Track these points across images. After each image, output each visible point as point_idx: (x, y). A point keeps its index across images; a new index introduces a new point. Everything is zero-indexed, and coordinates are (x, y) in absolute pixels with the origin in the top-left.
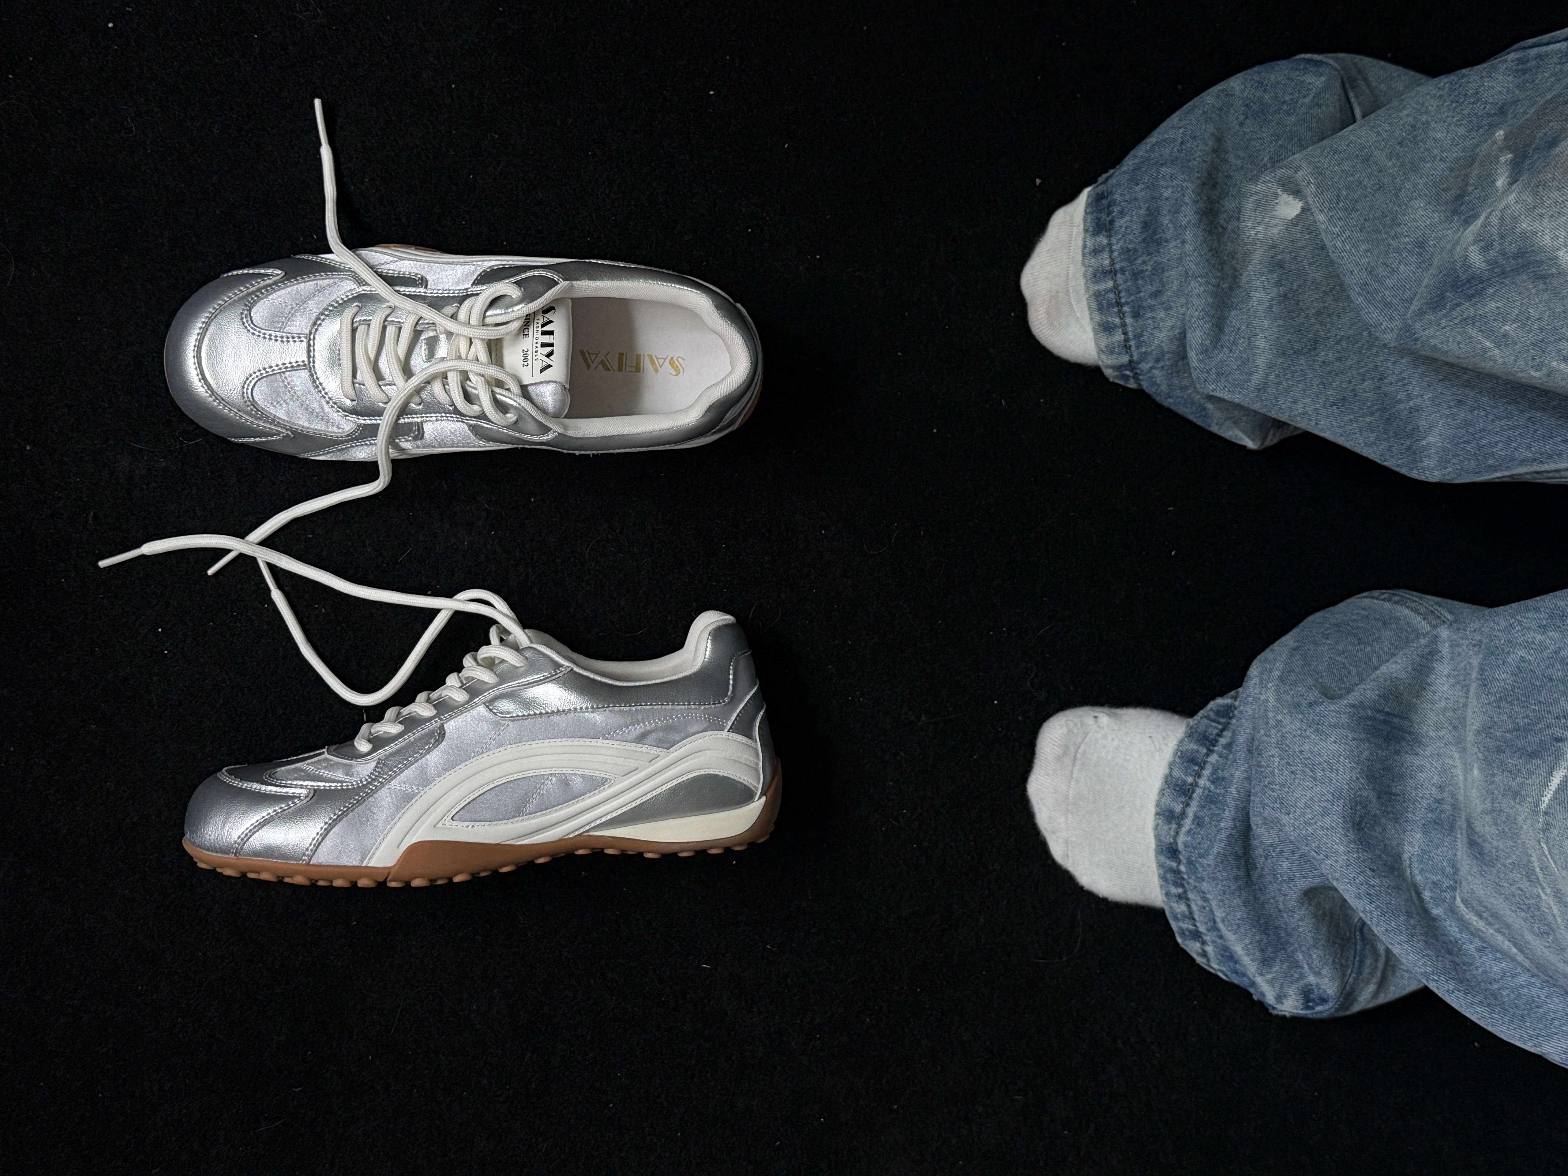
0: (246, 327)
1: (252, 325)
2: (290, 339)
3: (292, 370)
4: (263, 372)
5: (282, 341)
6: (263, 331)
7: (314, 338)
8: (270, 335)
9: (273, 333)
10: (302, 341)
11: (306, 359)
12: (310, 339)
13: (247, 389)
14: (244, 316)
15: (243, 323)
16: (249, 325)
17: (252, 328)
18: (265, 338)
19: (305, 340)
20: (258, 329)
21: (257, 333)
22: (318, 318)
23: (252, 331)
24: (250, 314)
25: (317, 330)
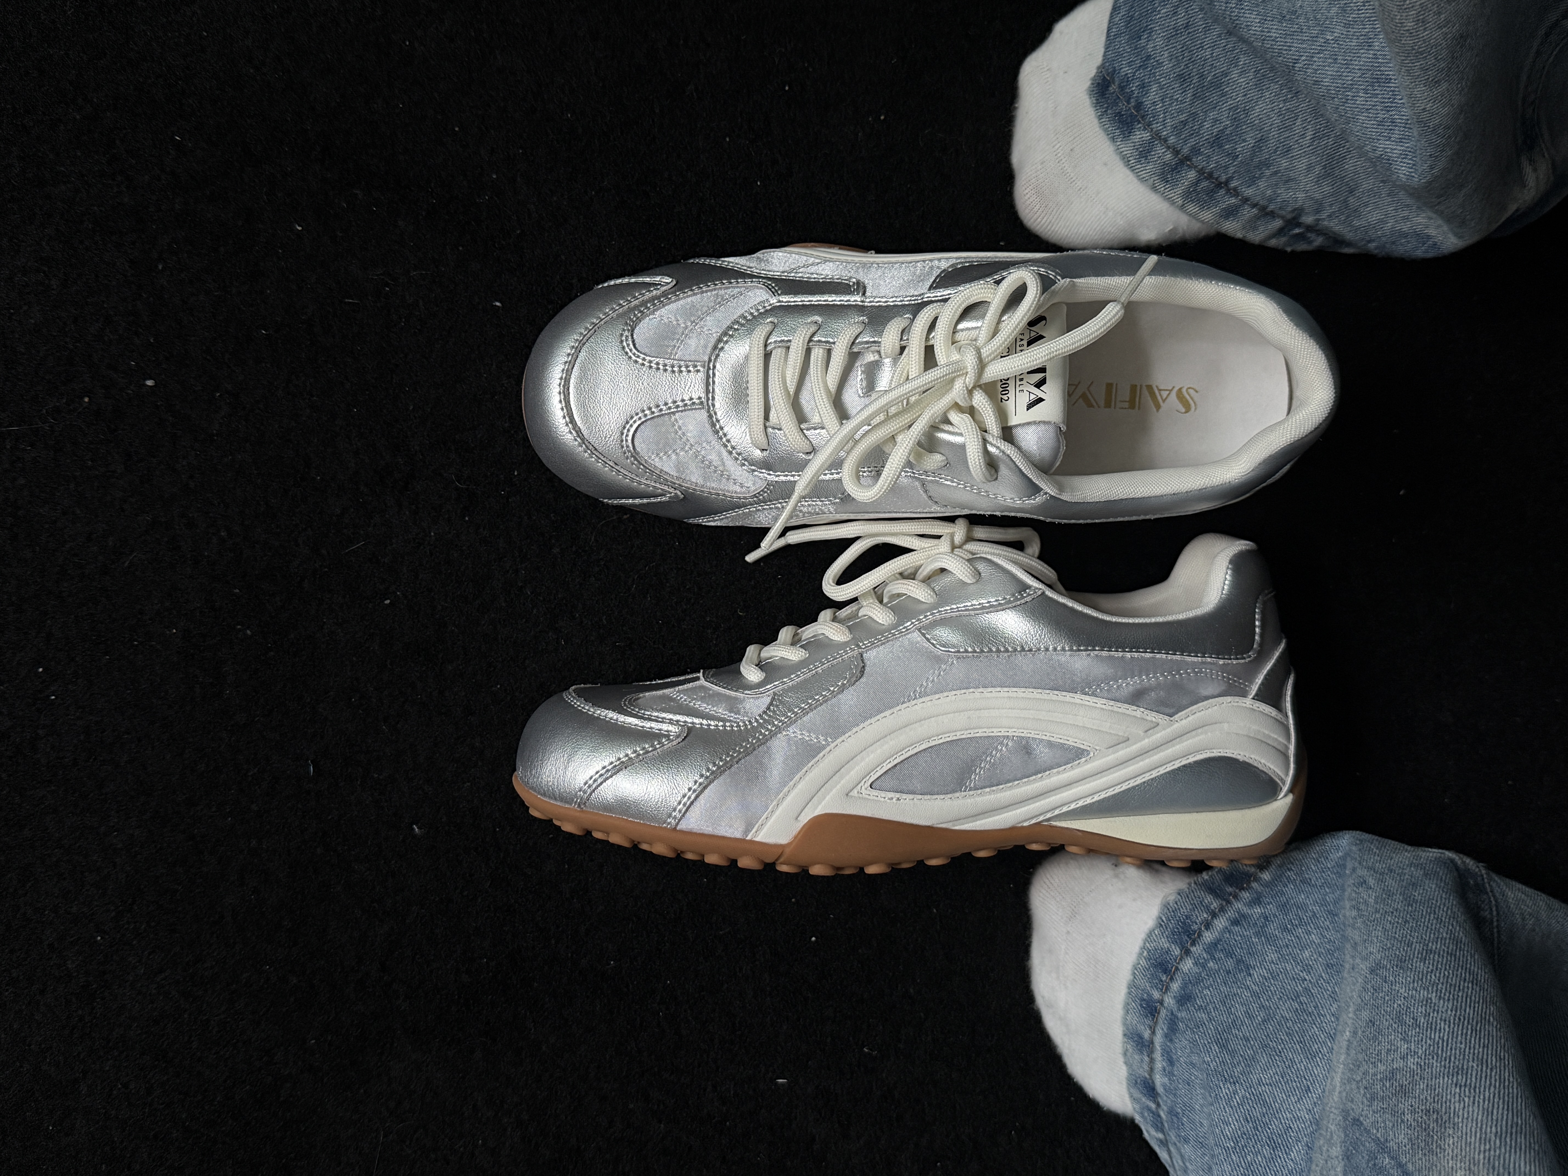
0: (627, 353)
1: (634, 350)
3: (685, 410)
4: (647, 412)
5: (673, 372)
6: (648, 358)
7: (714, 367)
8: (658, 364)
9: (661, 361)
10: (698, 371)
11: (703, 395)
12: (709, 368)
13: (627, 436)
14: (624, 338)
15: (623, 348)
16: (631, 350)
17: (634, 354)
18: (651, 367)
19: (702, 369)
20: (642, 356)
21: (640, 361)
22: (720, 340)
23: (634, 358)
24: (632, 335)
25: (718, 355)
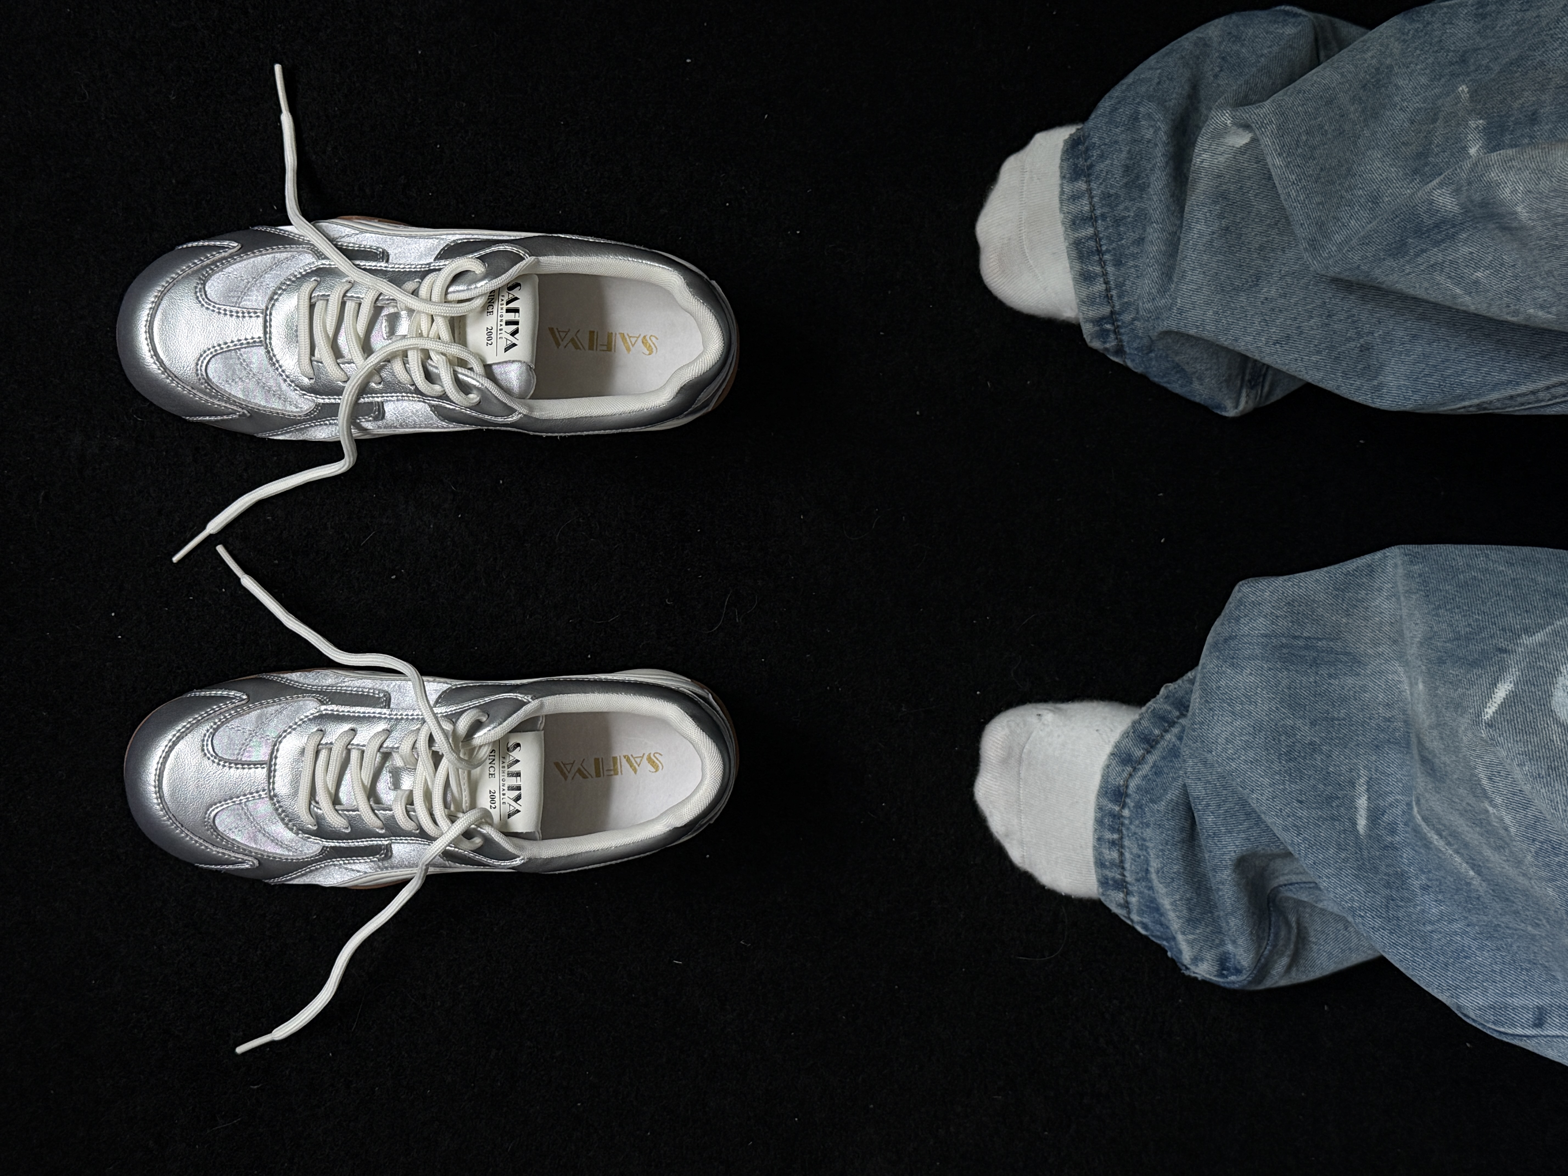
0: (200, 302)
1: (206, 300)
2: (246, 315)
3: (248, 347)
4: (218, 348)
5: (238, 317)
6: (217, 306)
7: (271, 314)
8: (225, 310)
9: (228, 308)
10: (258, 316)
11: (262, 335)
12: (266, 315)
13: (201, 366)
14: (198, 290)
15: (197, 298)
16: (203, 299)
17: (206, 302)
18: (219, 313)
19: (261, 315)
20: (213, 304)
21: (211, 308)
22: (275, 293)
23: (206, 306)
24: (204, 288)
25: (273, 305)
